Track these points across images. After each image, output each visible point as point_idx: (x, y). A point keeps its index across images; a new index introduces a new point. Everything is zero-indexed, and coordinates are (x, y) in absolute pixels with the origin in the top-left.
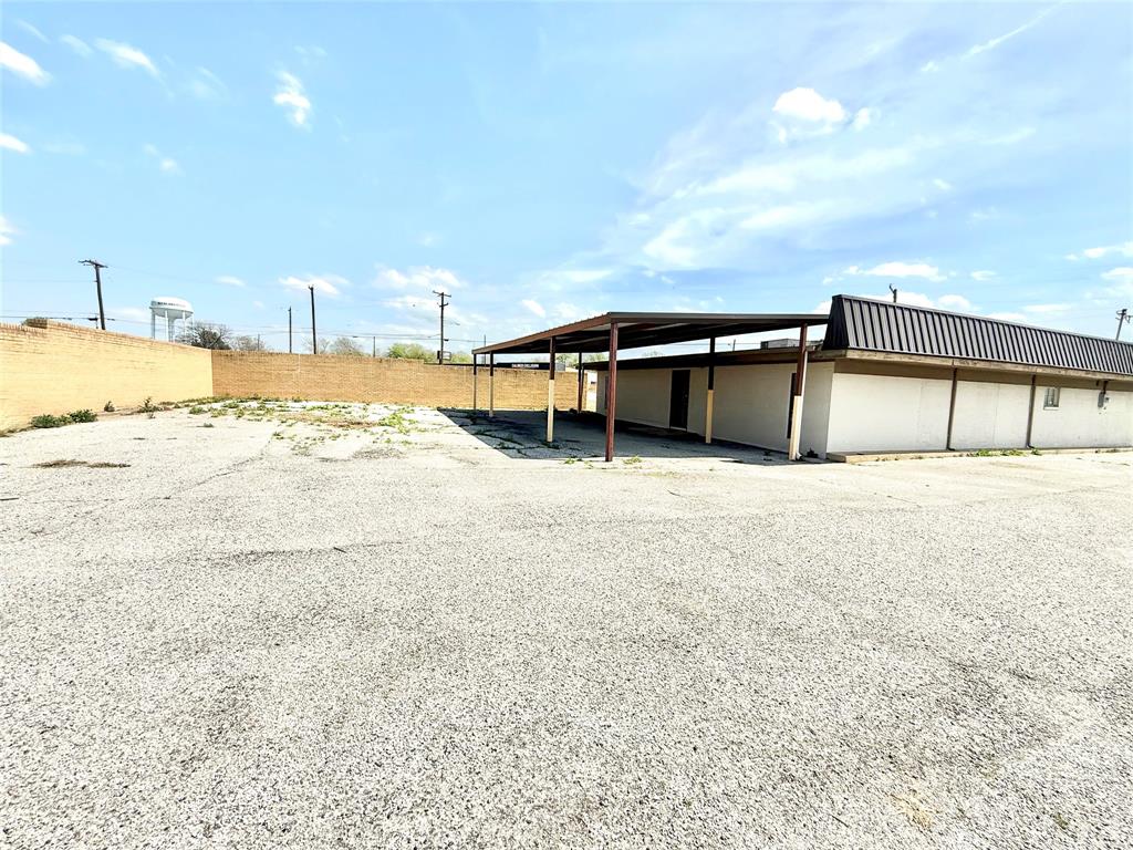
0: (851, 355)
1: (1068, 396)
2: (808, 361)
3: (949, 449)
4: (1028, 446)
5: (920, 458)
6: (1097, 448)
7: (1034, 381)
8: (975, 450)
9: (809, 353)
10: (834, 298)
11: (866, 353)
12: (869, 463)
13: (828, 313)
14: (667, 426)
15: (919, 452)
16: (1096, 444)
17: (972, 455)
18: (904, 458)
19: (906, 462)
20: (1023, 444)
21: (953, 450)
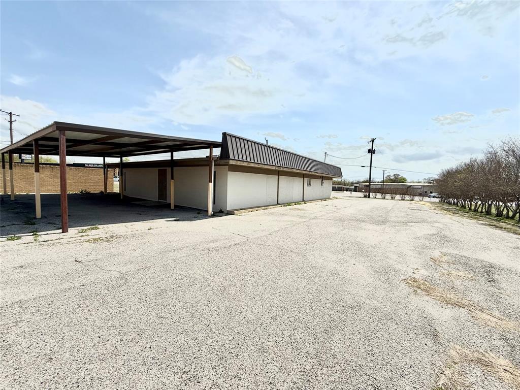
0: (231, 162)
1: (314, 181)
2: (214, 166)
3: (278, 204)
4: (303, 201)
5: (266, 209)
6: (321, 200)
7: (303, 176)
8: (286, 203)
9: (215, 161)
10: (223, 133)
11: (239, 162)
12: (245, 214)
13: (221, 141)
14: (157, 200)
15: (266, 206)
16: (321, 198)
17: (285, 206)
18: (260, 210)
19: (261, 212)
20: (302, 200)
21: (279, 204)
